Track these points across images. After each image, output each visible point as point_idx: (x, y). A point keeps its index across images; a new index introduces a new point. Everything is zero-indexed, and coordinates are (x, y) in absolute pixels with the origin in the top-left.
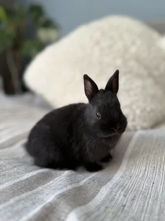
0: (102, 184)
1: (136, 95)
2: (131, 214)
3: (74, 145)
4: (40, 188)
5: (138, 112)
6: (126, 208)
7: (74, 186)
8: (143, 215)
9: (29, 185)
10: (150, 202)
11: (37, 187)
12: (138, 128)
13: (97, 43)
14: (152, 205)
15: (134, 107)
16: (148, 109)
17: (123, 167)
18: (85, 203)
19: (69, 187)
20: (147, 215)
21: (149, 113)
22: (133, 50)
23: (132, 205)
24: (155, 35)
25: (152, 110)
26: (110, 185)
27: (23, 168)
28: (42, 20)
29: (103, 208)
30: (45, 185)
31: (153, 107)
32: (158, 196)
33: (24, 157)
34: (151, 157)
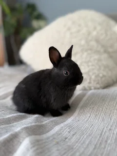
0: (57, 124)
1: (92, 65)
2: (68, 144)
3: (42, 97)
4: (15, 124)
5: (93, 77)
6: (67, 140)
7: (37, 123)
8: (77, 144)
9: (9, 121)
10: (85, 137)
11: (13, 123)
12: (92, 88)
13: (69, 29)
14: (85, 139)
15: (91, 74)
16: (101, 75)
17: (76, 114)
18: (40, 134)
19: (33, 124)
20: (79, 145)
21: (102, 78)
22: (94, 33)
23: (71, 138)
24: (112, 23)
25: (104, 76)
26: (62, 125)
27: (8, 111)
28: (35, 14)
29: (51, 138)
30: (19, 122)
31: (105, 74)
32: (92, 133)
33: (11, 106)
34: (96, 108)
